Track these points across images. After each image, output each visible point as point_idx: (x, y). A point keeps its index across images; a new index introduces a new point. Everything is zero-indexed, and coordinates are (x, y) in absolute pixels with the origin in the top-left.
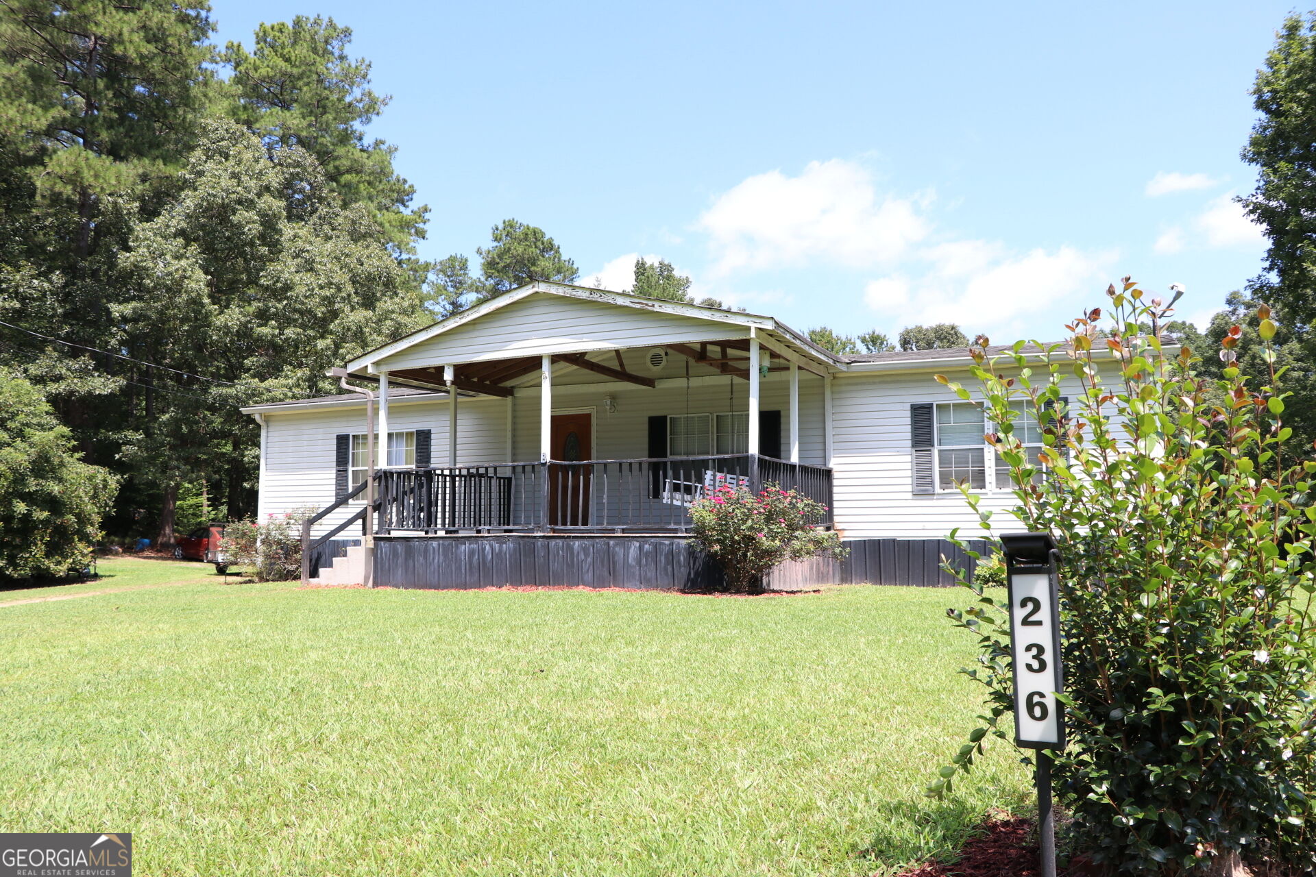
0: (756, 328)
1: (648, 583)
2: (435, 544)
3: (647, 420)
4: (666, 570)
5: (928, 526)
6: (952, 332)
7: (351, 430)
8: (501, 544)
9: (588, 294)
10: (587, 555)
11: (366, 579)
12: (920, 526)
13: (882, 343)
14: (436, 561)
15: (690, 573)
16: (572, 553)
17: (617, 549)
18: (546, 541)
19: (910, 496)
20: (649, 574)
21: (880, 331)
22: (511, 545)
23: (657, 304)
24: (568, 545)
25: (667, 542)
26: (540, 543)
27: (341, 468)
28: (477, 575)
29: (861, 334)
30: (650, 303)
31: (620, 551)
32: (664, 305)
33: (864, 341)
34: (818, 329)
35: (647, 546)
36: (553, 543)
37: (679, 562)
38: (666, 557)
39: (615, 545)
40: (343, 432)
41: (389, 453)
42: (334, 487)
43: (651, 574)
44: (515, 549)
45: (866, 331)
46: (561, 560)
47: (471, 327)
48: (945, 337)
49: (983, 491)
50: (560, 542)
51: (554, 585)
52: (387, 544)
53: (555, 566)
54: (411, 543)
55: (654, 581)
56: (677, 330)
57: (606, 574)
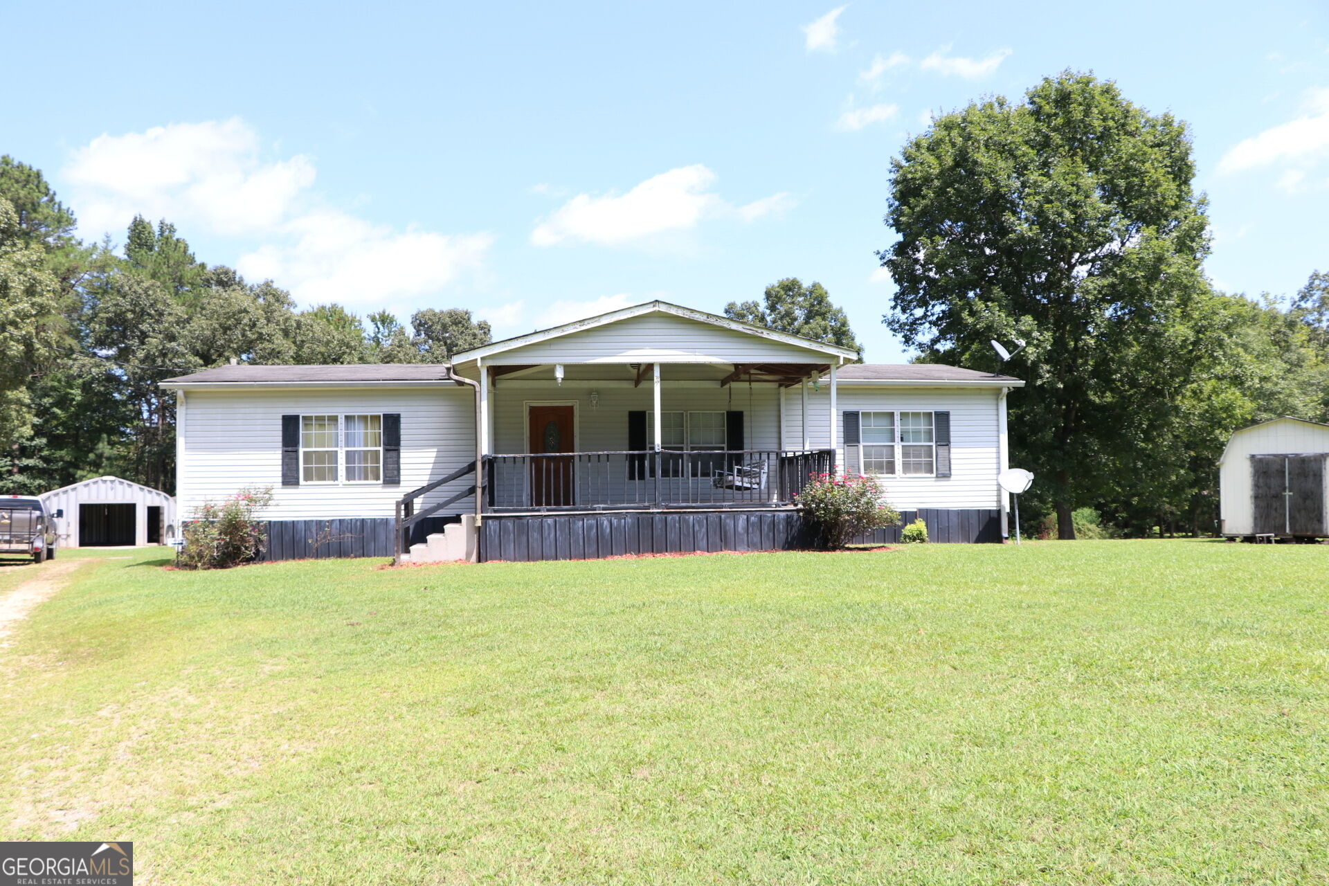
0: (844, 358)
1: (751, 546)
2: (550, 521)
3: (628, 414)
4: (768, 535)
7: (301, 410)
8: (620, 520)
9: (705, 317)
10: (701, 526)
11: (468, 555)
13: (391, 322)
14: (552, 535)
15: (787, 538)
16: (688, 526)
17: (728, 521)
18: (663, 516)
20: (755, 540)
21: (390, 311)
22: (630, 520)
23: (765, 332)
24: (684, 519)
25: (769, 515)
26: (657, 517)
27: (290, 449)
28: (595, 546)
29: (371, 313)
30: (760, 331)
31: (730, 522)
32: (771, 333)
33: (373, 320)
35: (753, 518)
36: (670, 517)
37: (779, 530)
38: (769, 525)
39: (726, 518)
40: (291, 411)
41: (347, 435)
42: (280, 468)
43: (757, 539)
44: (633, 524)
45: (376, 311)
46: (678, 530)
47: (585, 333)
49: (894, 475)
50: (677, 517)
51: (671, 551)
52: (497, 522)
53: (672, 536)
55: (759, 545)
57: (718, 540)
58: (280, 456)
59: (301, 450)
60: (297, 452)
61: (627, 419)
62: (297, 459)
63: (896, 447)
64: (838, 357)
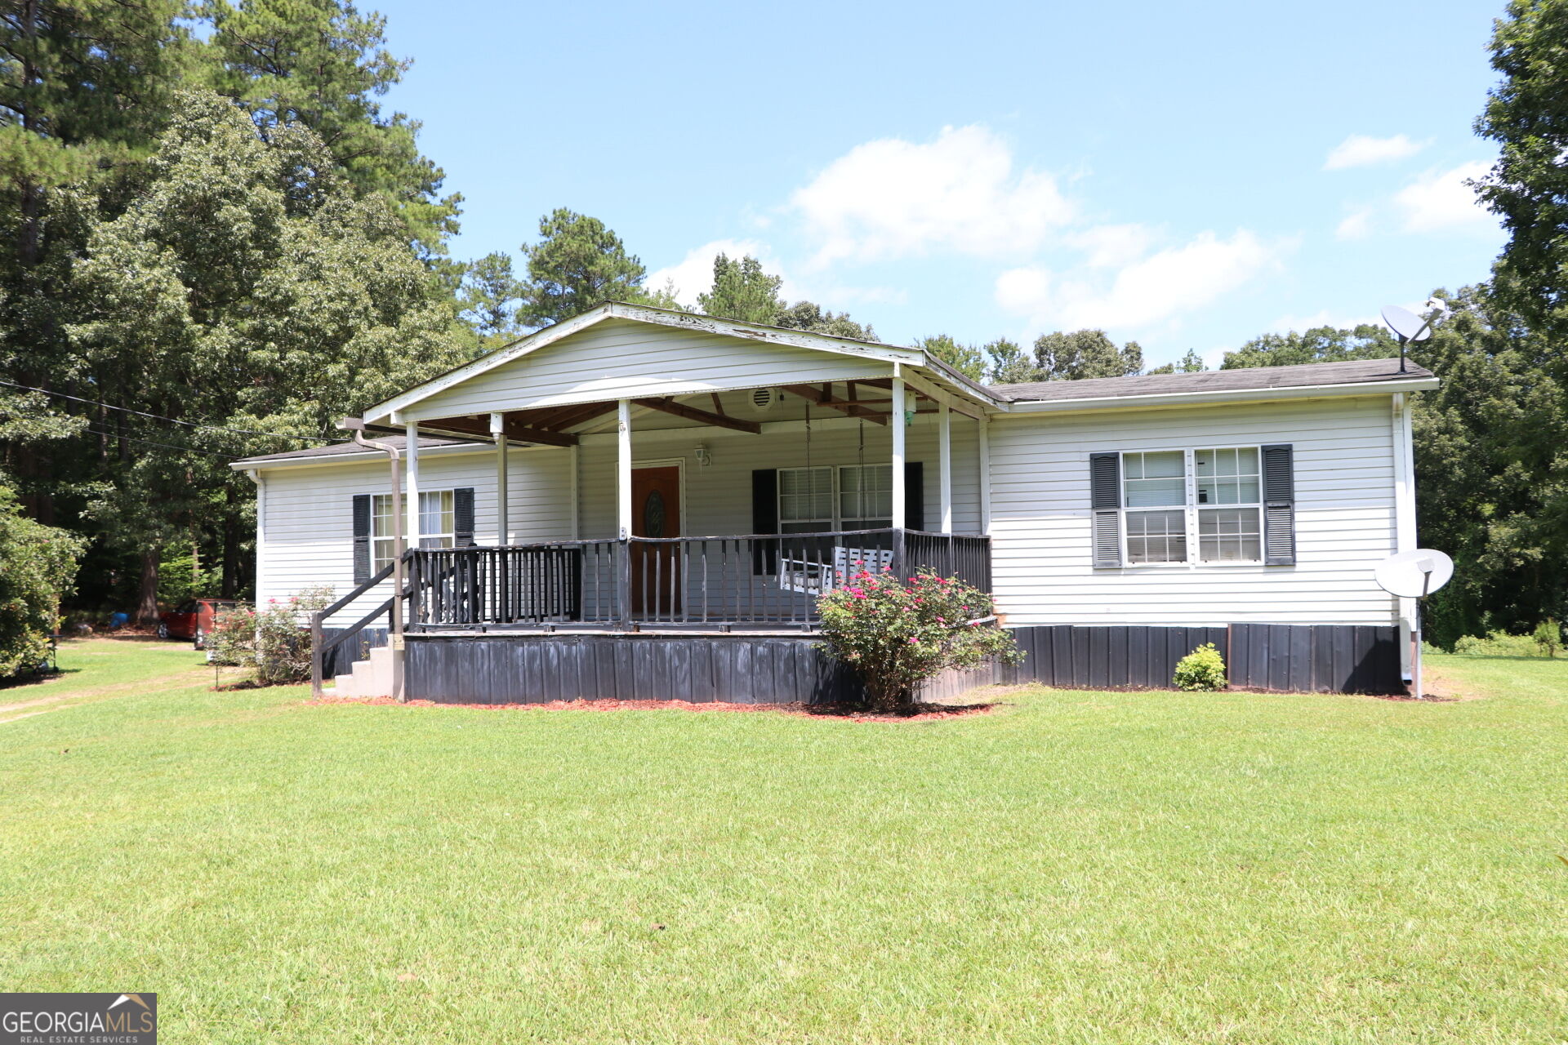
0: (901, 364)
1: (765, 697)
2: (484, 645)
3: (750, 474)
4: (786, 678)
5: (1113, 608)
6: (1098, 340)
7: (371, 489)
8: (570, 645)
9: (677, 319)
10: (682, 659)
11: (396, 690)
12: (1102, 609)
13: (1013, 354)
14: (485, 667)
15: (817, 684)
16: (663, 658)
17: (722, 652)
18: (628, 642)
19: (1090, 570)
20: (764, 685)
21: (1011, 339)
22: (583, 647)
23: (769, 333)
24: (658, 647)
25: (787, 644)
26: (620, 644)
27: (361, 538)
28: (539, 685)
29: (988, 342)
30: (760, 331)
31: (725, 654)
32: (778, 334)
33: (991, 351)
34: (936, 337)
35: (760, 649)
36: (637, 644)
37: (803, 669)
38: (786, 664)
39: (720, 647)
40: (362, 492)
41: (422, 519)
42: (352, 562)
43: (766, 685)
44: (588, 652)
45: (993, 338)
46: (648, 666)
47: (524, 363)
48: (1090, 346)
49: (1184, 564)
50: (647, 643)
51: (640, 699)
52: (422, 645)
53: (641, 674)
54: (453, 644)
55: (770, 694)
56: (796, 367)
57: (707, 684)
58: (351, 548)
59: (372, 539)
60: (367, 541)
61: (750, 483)
62: (368, 551)
63: (1187, 513)
64: (892, 365)
